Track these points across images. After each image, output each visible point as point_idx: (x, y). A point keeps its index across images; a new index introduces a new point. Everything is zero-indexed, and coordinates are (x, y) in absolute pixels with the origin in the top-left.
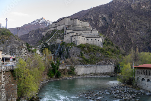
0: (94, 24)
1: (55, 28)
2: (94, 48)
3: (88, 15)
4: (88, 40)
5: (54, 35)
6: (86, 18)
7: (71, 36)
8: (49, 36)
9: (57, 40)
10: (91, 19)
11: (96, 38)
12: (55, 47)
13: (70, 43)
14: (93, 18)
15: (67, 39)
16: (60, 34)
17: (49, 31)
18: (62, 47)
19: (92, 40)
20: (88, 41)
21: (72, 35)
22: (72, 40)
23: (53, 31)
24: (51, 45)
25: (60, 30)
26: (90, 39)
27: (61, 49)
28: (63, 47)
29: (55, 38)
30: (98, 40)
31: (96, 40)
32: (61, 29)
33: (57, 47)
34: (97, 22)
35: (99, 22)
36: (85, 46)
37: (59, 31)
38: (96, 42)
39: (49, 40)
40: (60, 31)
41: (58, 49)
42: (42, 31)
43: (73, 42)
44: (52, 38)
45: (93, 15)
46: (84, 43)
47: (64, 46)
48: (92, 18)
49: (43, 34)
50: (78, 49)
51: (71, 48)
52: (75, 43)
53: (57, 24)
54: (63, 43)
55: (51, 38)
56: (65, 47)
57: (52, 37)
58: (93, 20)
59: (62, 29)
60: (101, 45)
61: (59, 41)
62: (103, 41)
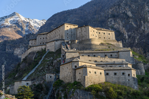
0: (135, 26)
1: (43, 47)
2: (119, 90)
3: (119, 5)
4: (107, 74)
5: (40, 63)
6: (116, 14)
7: (74, 67)
8: (30, 64)
9: (48, 76)
10: (126, 14)
11: (123, 71)
12: (42, 89)
13: (73, 82)
14: (132, 13)
15: (66, 73)
16: (53, 60)
17: (30, 54)
18: (56, 90)
19: (115, 74)
20: (107, 76)
21: (76, 67)
22: (75, 75)
23: (38, 52)
24: (35, 85)
25: (53, 50)
26: (111, 73)
27: (54, 94)
28: (59, 91)
29: (42, 69)
30: (129, 75)
31: (123, 74)
32: (55, 49)
33: (48, 89)
34: (140, 23)
35: (144, 22)
36: (101, 88)
37: (50, 53)
38: (125, 78)
39: (30, 73)
40: (52, 53)
41: (49, 93)
42: (15, 47)
43: (77, 80)
44: (37, 69)
45: (130, 6)
46: (100, 82)
47: (61, 89)
48: (130, 14)
49: (15, 52)
50: (87, 94)
51: (73, 93)
52: (82, 83)
53: (48, 37)
54: (59, 83)
55: (34, 69)
56: (62, 91)
57: (37, 67)
58: (132, 18)
59: (57, 49)
60: (135, 84)
61: (50, 77)
62: (141, 73)
